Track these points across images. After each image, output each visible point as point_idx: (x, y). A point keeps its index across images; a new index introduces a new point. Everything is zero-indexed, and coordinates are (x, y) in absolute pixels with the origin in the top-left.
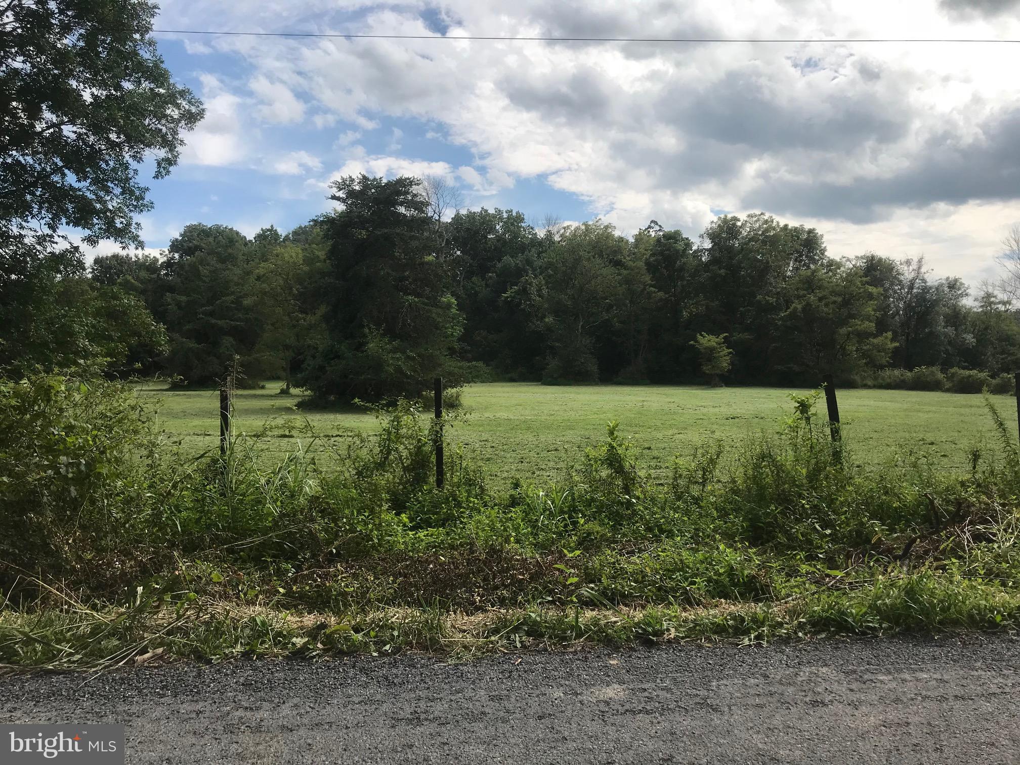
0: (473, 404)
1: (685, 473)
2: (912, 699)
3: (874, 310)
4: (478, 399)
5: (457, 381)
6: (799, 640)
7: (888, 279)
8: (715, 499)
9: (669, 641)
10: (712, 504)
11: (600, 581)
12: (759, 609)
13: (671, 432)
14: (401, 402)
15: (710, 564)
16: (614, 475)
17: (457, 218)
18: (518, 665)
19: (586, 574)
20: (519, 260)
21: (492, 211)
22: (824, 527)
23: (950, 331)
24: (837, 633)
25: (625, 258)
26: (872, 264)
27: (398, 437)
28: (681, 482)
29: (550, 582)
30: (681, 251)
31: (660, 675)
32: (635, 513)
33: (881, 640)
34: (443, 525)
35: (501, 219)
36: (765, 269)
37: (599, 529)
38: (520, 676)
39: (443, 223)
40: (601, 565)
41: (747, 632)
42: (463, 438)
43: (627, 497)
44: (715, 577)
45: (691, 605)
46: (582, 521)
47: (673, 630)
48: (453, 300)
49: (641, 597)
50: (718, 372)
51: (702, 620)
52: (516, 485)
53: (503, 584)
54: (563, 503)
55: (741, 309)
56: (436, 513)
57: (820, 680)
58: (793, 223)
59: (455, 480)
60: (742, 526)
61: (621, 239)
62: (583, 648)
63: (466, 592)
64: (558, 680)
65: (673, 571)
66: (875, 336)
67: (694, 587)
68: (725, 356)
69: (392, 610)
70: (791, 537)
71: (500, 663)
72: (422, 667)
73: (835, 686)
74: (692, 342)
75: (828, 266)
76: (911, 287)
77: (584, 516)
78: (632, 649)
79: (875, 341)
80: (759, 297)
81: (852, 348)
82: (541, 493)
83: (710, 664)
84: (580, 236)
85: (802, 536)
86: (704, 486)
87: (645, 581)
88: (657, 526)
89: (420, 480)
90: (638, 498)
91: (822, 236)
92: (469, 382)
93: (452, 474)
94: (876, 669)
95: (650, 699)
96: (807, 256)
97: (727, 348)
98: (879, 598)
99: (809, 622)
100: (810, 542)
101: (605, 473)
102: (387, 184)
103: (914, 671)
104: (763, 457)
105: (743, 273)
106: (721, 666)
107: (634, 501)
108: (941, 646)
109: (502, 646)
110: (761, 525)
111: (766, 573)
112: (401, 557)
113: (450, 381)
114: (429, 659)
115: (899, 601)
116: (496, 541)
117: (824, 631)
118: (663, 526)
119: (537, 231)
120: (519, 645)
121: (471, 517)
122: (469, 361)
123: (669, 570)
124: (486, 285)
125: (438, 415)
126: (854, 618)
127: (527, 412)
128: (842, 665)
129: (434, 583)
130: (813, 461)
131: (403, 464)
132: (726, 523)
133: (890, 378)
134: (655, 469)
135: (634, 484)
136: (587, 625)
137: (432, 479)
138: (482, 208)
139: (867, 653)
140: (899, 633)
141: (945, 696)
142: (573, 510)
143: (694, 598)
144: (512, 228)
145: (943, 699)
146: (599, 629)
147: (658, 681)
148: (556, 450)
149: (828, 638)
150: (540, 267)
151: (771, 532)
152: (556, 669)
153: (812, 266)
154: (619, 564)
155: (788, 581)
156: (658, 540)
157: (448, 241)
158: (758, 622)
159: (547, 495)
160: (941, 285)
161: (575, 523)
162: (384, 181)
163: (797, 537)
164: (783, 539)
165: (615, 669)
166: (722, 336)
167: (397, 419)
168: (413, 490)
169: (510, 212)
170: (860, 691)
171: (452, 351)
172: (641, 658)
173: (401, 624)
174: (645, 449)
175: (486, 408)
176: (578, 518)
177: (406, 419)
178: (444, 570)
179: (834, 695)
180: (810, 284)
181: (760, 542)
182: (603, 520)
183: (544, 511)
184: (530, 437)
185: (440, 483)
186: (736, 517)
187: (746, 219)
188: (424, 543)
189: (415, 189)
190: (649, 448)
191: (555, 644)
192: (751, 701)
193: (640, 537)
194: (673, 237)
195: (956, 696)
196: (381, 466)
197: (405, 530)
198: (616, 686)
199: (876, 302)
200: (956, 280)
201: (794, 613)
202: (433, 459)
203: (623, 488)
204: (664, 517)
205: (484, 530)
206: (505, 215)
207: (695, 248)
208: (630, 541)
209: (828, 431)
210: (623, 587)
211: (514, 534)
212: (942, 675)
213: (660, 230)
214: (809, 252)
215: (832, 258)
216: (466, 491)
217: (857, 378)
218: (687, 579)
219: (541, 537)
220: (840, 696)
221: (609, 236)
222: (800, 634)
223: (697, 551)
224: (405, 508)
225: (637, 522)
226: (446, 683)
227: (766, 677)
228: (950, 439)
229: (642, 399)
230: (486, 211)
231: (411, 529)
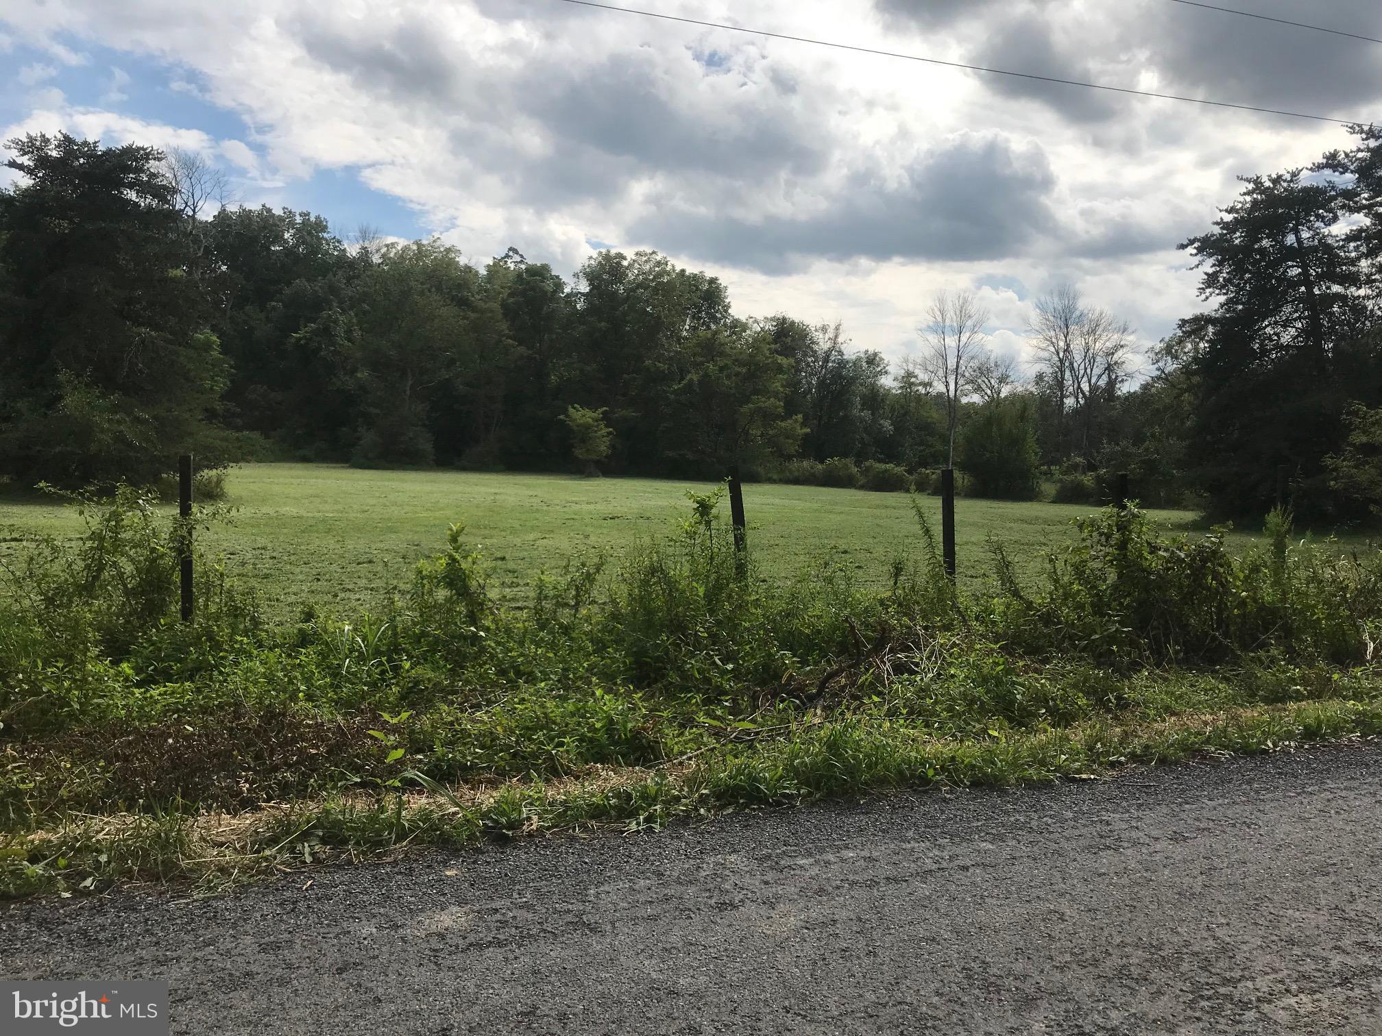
0: (244, 494)
1: (551, 593)
2: (838, 888)
3: (783, 386)
4: (252, 487)
5: (219, 458)
6: (700, 819)
7: (800, 349)
8: (590, 628)
9: (530, 835)
10: (586, 634)
11: (431, 749)
12: (650, 779)
13: (532, 536)
14: (122, 489)
15: (583, 716)
16: (455, 598)
17: (223, 217)
18: (306, 890)
19: (411, 741)
20: (319, 286)
21: (278, 211)
22: (725, 661)
23: (867, 414)
24: (747, 806)
25: (473, 296)
26: (783, 328)
27: (118, 546)
28: (547, 605)
29: (357, 756)
30: (549, 294)
31: (517, 887)
32: (483, 650)
33: (800, 811)
34: (191, 678)
35: (292, 224)
36: (654, 326)
37: (431, 675)
38: (309, 907)
39: (201, 222)
40: (432, 726)
41: (633, 814)
42: (225, 544)
43: (473, 629)
44: (589, 735)
45: (558, 776)
46: (407, 665)
47: (535, 818)
48: (214, 338)
49: (490, 768)
50: (594, 457)
51: (575, 801)
52: (309, 616)
53: (286, 764)
54: (380, 640)
55: (625, 376)
56: (180, 661)
57: (727, 872)
58: (692, 268)
59: (213, 609)
60: (624, 663)
61: (468, 269)
62: (406, 856)
63: (227, 777)
64: (369, 908)
65: (534, 729)
66: (783, 419)
67: (561, 749)
68: (603, 436)
69: (97, 822)
70: (685, 676)
71: (277, 890)
72: (147, 909)
73: (747, 880)
74: (562, 417)
75: (731, 328)
76: (826, 359)
77: (410, 657)
78: (479, 851)
79: (783, 424)
80: (648, 362)
81: (755, 432)
82: (347, 628)
83: (586, 863)
84: (411, 259)
85: (699, 673)
86: (577, 611)
87: (495, 746)
88: (513, 667)
89: (154, 609)
90: (487, 630)
91: (726, 287)
92: (237, 461)
93: (207, 600)
94: (795, 851)
95: (504, 923)
96: (707, 313)
97: (607, 426)
98: (797, 757)
99: (713, 793)
100: (707, 681)
101: (442, 594)
102: (105, 153)
103: (839, 849)
104: (653, 571)
105: (628, 329)
106: (601, 864)
107: (482, 634)
108: (867, 813)
109: (283, 863)
110: (649, 660)
111: (655, 725)
112: (120, 728)
113: (206, 458)
114: (161, 894)
115: (820, 758)
116: (274, 698)
117: (730, 804)
118: (522, 668)
119: (346, 246)
120: (308, 859)
121: (236, 663)
122: (239, 429)
123: (528, 728)
124: (267, 318)
125: (185, 511)
126: (768, 785)
127: (327, 507)
128: (754, 848)
129: (174, 768)
130: (713, 576)
131: (125, 585)
132: (603, 659)
133: (798, 471)
134: (510, 587)
135: (482, 609)
136: (412, 821)
137: (175, 608)
138: (263, 206)
139: (783, 831)
140: (820, 800)
141: (875, 879)
142: (395, 649)
143: (562, 765)
144: (308, 238)
145: (873, 883)
146: (431, 826)
147: (515, 895)
148: (370, 562)
149: (736, 814)
150: (351, 298)
151: (660, 669)
152: (365, 891)
153: (713, 327)
154: (460, 725)
155: (682, 734)
156: (515, 687)
157: (208, 251)
158: (648, 799)
159: (355, 630)
160: (859, 359)
161: (396, 669)
162: (101, 148)
163: (692, 675)
164: (674, 678)
165: (453, 882)
166: (600, 410)
167: (116, 516)
168: (141, 626)
169: (306, 215)
170: (776, 883)
171: (211, 415)
172: (491, 864)
173: (113, 842)
174: (496, 559)
175: (264, 501)
176: (402, 661)
177: (131, 517)
178: (190, 746)
179: (745, 892)
180: (711, 348)
181: (646, 682)
182: (438, 663)
183: (351, 652)
184: (331, 543)
185: (187, 613)
186: (616, 650)
187: (634, 258)
188: (159, 706)
189: (153, 166)
190: (503, 559)
191: (364, 853)
192: (641, 913)
193: (488, 683)
194: (539, 273)
195: (888, 879)
196: (88, 589)
197: (128, 687)
198: (455, 909)
199: (785, 377)
200: (875, 354)
201: (692, 782)
202: (177, 577)
203: (466, 616)
204: (522, 655)
205: (255, 683)
206: (298, 220)
207: (567, 290)
208: (475, 690)
209: (731, 539)
210: (464, 756)
211: (303, 688)
212: (871, 853)
213: (521, 262)
214: (710, 307)
215: (736, 317)
216: (230, 624)
217: (761, 470)
218: (552, 739)
219: (346, 690)
220: (752, 892)
221: (452, 263)
222: (702, 811)
223: (564, 699)
224: (128, 652)
225: (485, 663)
226: (187, 933)
227: (660, 875)
228: (865, 547)
229: (493, 491)
230: (269, 210)
231: (139, 685)
